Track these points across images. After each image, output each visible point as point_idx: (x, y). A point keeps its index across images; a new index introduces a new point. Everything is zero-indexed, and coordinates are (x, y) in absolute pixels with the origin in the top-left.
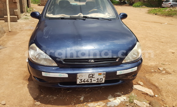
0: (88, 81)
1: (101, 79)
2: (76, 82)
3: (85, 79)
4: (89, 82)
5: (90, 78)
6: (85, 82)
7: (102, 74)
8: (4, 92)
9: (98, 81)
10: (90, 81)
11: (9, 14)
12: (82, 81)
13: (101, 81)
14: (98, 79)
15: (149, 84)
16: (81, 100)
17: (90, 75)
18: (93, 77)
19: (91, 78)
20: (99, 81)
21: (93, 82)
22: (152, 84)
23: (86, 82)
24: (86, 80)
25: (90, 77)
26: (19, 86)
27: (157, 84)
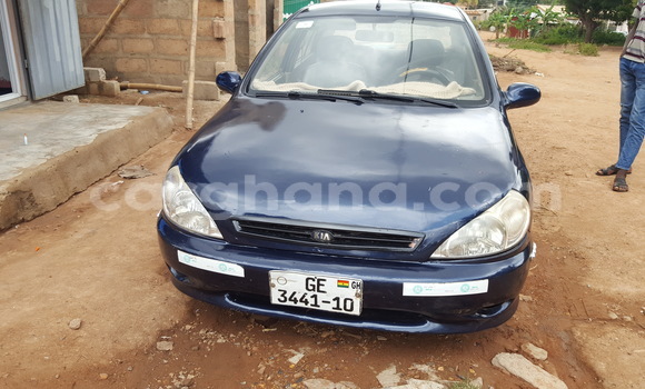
0: (306, 302)
1: (349, 303)
2: (268, 298)
3: (294, 293)
4: (309, 306)
5: (312, 293)
6: (295, 301)
7: (351, 282)
8: (89, 297)
9: (338, 308)
10: (312, 301)
11: (192, 76)
12: (288, 295)
13: (348, 307)
14: (337, 299)
15: (574, 363)
16: (290, 363)
17: (310, 282)
18: (321, 288)
19: (314, 290)
20: (342, 306)
21: (323, 307)
22: (585, 364)
23: (299, 304)
24: (298, 297)
25: (311, 288)
26: (138, 288)
27: (601, 367)
